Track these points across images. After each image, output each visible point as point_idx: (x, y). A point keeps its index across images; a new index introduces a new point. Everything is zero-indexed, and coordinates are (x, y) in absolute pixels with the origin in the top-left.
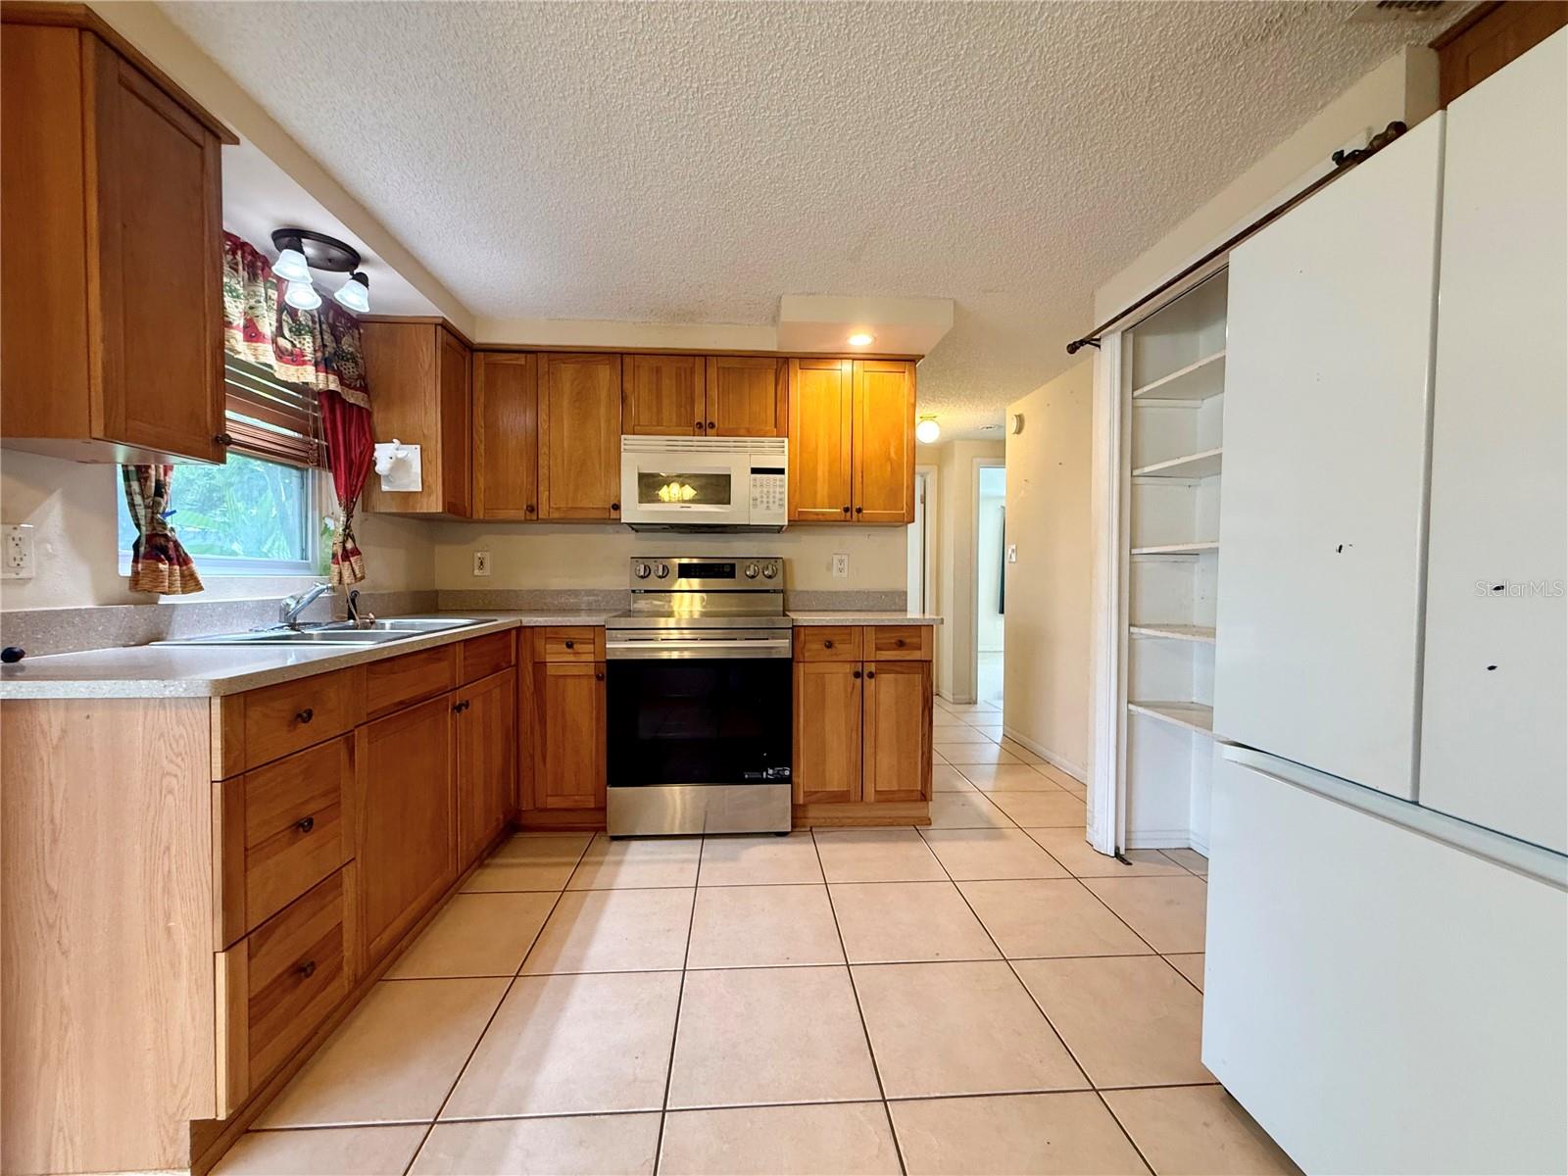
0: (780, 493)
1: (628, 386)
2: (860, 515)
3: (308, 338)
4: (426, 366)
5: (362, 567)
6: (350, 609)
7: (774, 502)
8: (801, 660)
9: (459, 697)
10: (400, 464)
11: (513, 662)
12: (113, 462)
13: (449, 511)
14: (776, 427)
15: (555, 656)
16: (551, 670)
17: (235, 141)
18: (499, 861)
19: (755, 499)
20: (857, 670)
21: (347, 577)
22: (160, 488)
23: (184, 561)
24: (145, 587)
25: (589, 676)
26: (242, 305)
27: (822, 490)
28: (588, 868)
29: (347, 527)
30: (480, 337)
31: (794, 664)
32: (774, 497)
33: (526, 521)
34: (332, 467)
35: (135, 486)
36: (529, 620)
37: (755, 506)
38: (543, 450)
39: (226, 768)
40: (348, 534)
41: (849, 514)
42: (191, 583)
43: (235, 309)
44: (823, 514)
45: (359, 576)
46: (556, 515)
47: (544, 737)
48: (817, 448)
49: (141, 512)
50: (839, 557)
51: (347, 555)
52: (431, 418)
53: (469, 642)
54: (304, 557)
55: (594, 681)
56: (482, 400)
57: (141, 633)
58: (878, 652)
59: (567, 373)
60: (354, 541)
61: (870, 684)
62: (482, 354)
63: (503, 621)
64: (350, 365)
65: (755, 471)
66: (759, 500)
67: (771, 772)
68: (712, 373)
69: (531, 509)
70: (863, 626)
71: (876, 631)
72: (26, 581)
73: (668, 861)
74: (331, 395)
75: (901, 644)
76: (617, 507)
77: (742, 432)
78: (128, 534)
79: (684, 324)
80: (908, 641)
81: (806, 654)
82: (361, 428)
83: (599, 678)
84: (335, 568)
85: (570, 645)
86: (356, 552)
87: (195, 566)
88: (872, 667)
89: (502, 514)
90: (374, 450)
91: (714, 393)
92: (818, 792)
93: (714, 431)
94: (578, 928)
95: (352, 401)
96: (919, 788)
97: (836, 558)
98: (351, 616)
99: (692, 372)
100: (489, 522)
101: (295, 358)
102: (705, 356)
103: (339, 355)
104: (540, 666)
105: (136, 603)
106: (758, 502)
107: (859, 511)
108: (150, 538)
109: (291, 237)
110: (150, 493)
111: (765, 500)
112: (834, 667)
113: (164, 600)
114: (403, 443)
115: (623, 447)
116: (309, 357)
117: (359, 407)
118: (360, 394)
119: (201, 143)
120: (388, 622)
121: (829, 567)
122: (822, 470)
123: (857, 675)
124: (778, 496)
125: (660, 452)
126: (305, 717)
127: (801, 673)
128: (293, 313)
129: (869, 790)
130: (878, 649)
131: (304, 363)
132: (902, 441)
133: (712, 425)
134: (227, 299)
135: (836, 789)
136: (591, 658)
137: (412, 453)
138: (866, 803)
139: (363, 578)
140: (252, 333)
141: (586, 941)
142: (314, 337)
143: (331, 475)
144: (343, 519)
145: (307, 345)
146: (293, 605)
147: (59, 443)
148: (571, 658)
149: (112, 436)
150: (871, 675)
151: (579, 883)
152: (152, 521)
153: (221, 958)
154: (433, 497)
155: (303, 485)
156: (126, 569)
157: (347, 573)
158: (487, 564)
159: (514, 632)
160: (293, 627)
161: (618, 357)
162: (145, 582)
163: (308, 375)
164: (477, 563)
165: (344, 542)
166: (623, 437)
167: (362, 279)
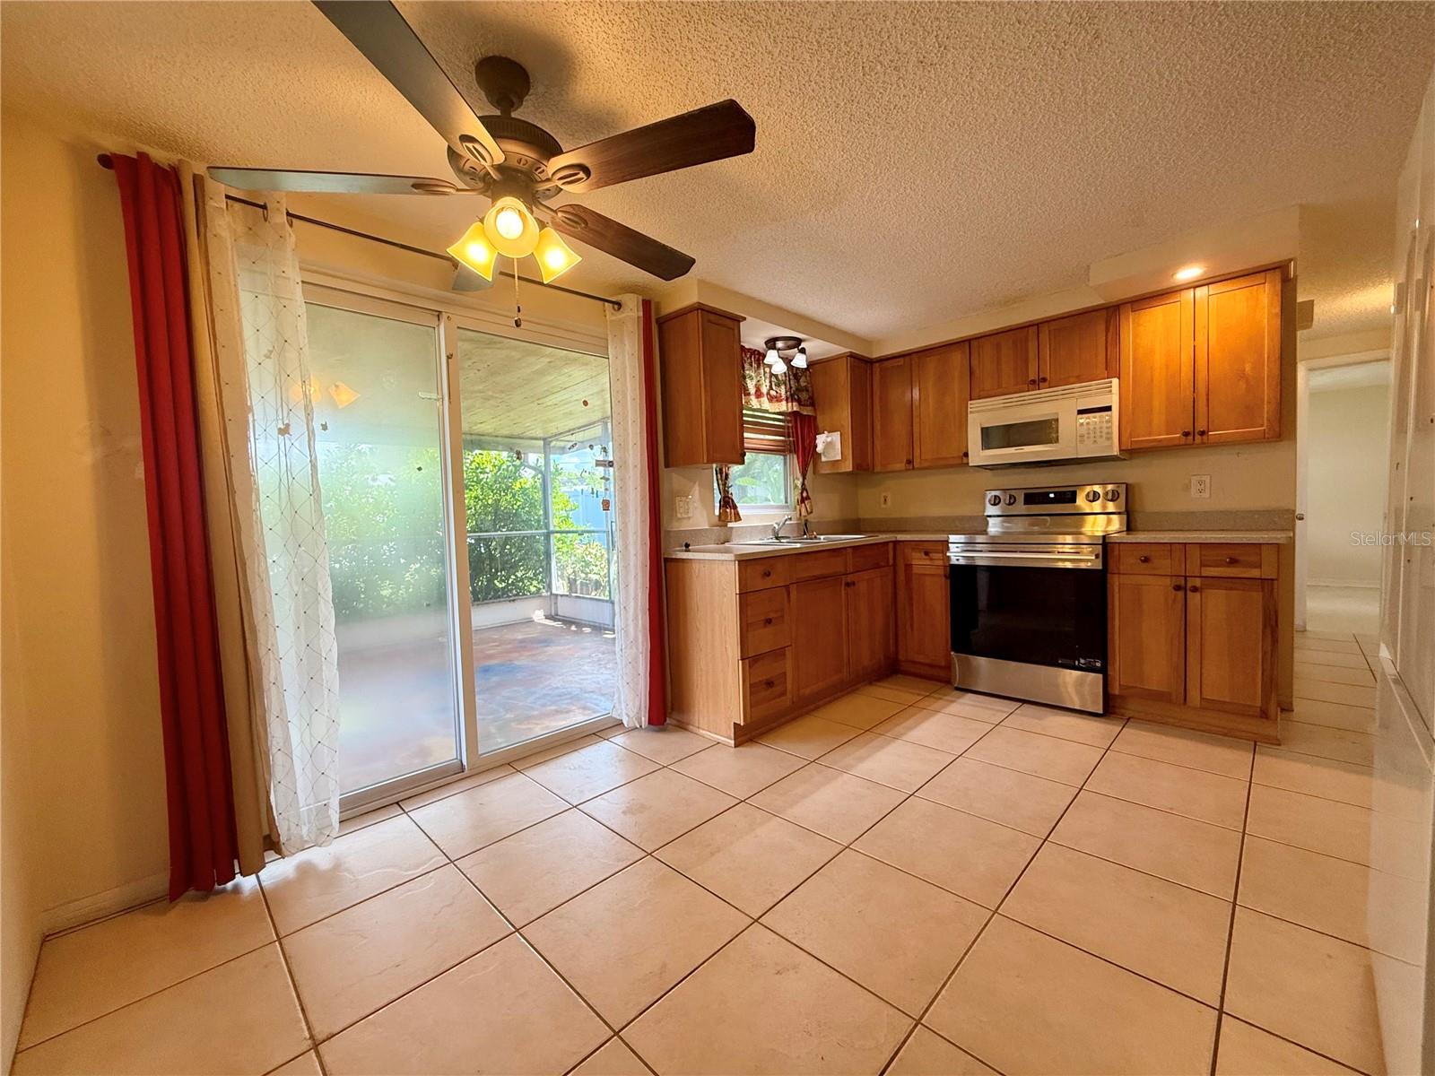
0: (1107, 428)
1: (974, 363)
2: (1205, 437)
3: (783, 387)
4: (842, 383)
5: (811, 506)
6: (805, 528)
7: (1101, 437)
8: (1116, 572)
9: (850, 579)
10: (829, 445)
11: (891, 562)
12: (712, 468)
13: (857, 469)
14: (1106, 369)
15: (919, 561)
16: (916, 570)
17: (745, 319)
18: (879, 684)
19: (1082, 436)
20: (1178, 583)
21: (804, 513)
22: (727, 475)
23: (735, 507)
24: (723, 520)
25: (940, 576)
26: (754, 382)
27: (1159, 419)
28: (932, 699)
29: (803, 484)
30: (876, 354)
31: (1109, 575)
32: (1101, 432)
33: (907, 470)
34: (796, 452)
35: (719, 476)
36: (901, 537)
37: (1082, 442)
38: (916, 420)
39: (740, 589)
40: (804, 488)
41: (1191, 437)
42: (738, 518)
43: (751, 385)
44: (1160, 441)
45: (809, 510)
46: (926, 464)
47: (912, 611)
48: (1152, 380)
49: (721, 487)
50: (1198, 478)
51: (803, 500)
52: (844, 414)
53: (856, 548)
54: (786, 502)
55: (944, 579)
56: (878, 393)
57: (722, 539)
58: (1203, 569)
59: (931, 364)
60: (807, 493)
61: (1194, 599)
62: (877, 364)
63: (882, 538)
64: (804, 393)
65: (1081, 412)
66: (1086, 436)
67: (1082, 661)
68: (1044, 336)
69: (909, 462)
70: (1186, 543)
71: (1200, 547)
72: (689, 518)
73: (986, 708)
74: (795, 413)
75: (1233, 562)
76: (966, 455)
77: (1072, 380)
78: (718, 497)
79: (1015, 305)
80: (1241, 558)
81: (1121, 568)
82: (809, 427)
83: (945, 576)
84: (798, 507)
85: (926, 554)
86: (808, 498)
87: (739, 509)
88: (1198, 582)
89: (891, 467)
90: (815, 439)
91: (1046, 352)
92: (1136, 687)
93: (1047, 384)
94: (911, 722)
95: (805, 413)
96: (1259, 704)
97: (1194, 480)
98: (805, 534)
99: (1027, 340)
100: (885, 473)
101: (777, 399)
102: (1037, 325)
103: (799, 390)
104: (908, 567)
105: (720, 526)
106: (1085, 438)
107: (1202, 433)
108: (724, 497)
109: (771, 344)
110: (724, 479)
111: (1092, 435)
112: (1151, 580)
113: (730, 525)
114: (829, 432)
115: (969, 410)
116: (784, 397)
117: (808, 415)
118: (810, 408)
119: (732, 327)
120: (822, 537)
121: (1187, 488)
122: (1158, 403)
123: (1177, 588)
124: (1105, 430)
125: (999, 409)
126: (768, 574)
127: (1115, 582)
128: (776, 376)
129: (1194, 695)
130: (1202, 565)
131: (781, 401)
132: (1261, 355)
133: (1044, 380)
134: (748, 381)
135: (1155, 688)
136: (941, 563)
137: (836, 437)
138: (1189, 707)
139: (811, 512)
140: (759, 394)
141: (911, 729)
142: (786, 385)
143: (795, 456)
144: (801, 480)
145: (783, 390)
146: (777, 527)
147: (695, 465)
148: (928, 562)
149: (710, 461)
150: (1195, 589)
151: (921, 705)
152: (724, 490)
153: (740, 662)
154: (847, 462)
155: (785, 463)
156: (717, 513)
157: (803, 510)
158: (889, 500)
159: (891, 545)
160: (777, 538)
161: (967, 343)
162: (723, 518)
163: (783, 407)
164: (883, 499)
165: (802, 493)
166: (969, 402)
167: (803, 351)
